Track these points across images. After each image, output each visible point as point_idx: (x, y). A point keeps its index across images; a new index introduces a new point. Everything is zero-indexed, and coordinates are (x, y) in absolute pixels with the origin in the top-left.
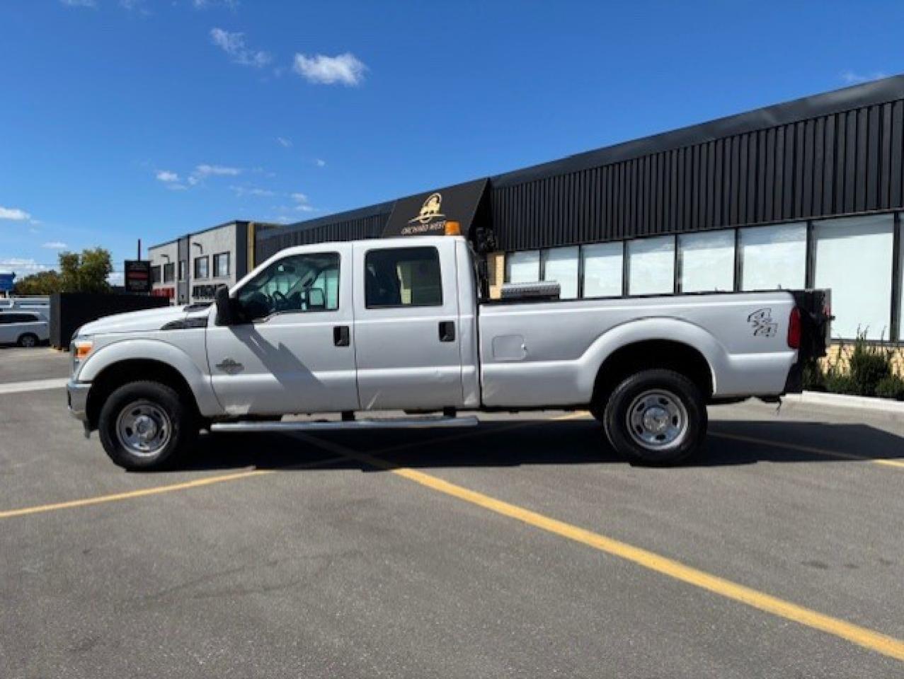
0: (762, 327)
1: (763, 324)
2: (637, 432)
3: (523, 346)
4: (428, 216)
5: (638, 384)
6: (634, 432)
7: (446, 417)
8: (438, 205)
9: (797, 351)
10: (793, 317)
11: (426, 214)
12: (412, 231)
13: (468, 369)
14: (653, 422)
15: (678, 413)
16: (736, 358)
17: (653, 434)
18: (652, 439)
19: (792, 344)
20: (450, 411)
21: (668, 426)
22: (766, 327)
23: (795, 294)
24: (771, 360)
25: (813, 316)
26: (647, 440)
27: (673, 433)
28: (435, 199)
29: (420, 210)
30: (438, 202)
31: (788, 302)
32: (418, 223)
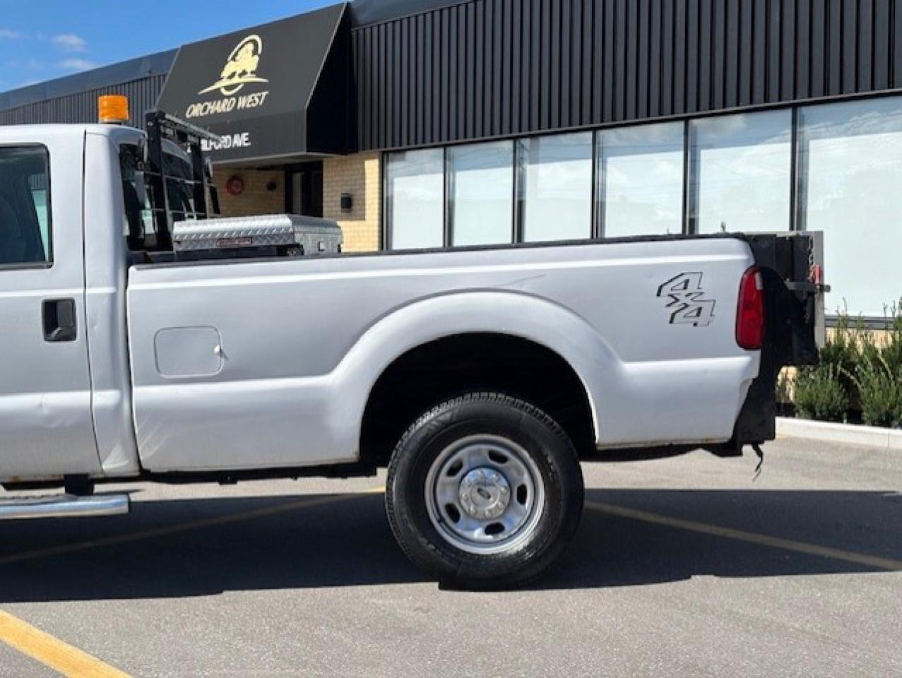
0: (686, 306)
1: (688, 301)
2: (448, 520)
3: (217, 349)
4: (236, 80)
5: (446, 424)
6: (441, 520)
7: (70, 496)
8: (256, 58)
9: (757, 354)
10: (746, 286)
11: (233, 75)
12: (205, 110)
13: (106, 398)
14: (479, 498)
15: (526, 480)
16: (634, 369)
17: (480, 521)
18: (478, 534)
19: (745, 342)
20: (79, 485)
21: (509, 506)
22: (693, 307)
23: (753, 241)
24: (705, 372)
25: (790, 285)
26: (467, 534)
27: (518, 520)
28: (250, 47)
29: (222, 69)
30: (255, 52)
31: (737, 258)
32: (217, 96)
